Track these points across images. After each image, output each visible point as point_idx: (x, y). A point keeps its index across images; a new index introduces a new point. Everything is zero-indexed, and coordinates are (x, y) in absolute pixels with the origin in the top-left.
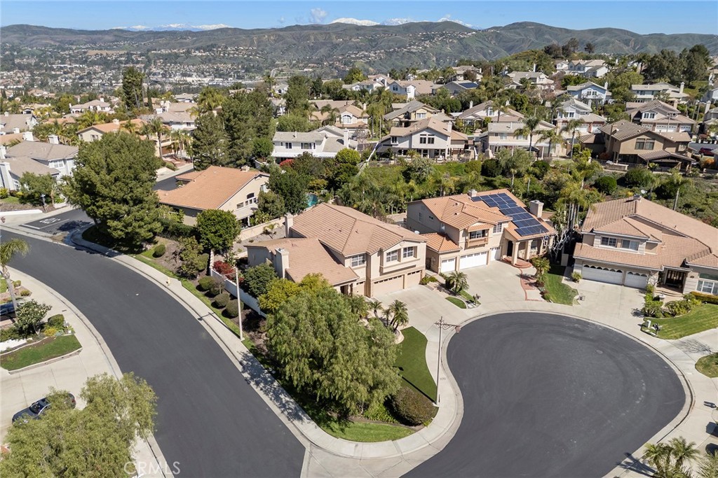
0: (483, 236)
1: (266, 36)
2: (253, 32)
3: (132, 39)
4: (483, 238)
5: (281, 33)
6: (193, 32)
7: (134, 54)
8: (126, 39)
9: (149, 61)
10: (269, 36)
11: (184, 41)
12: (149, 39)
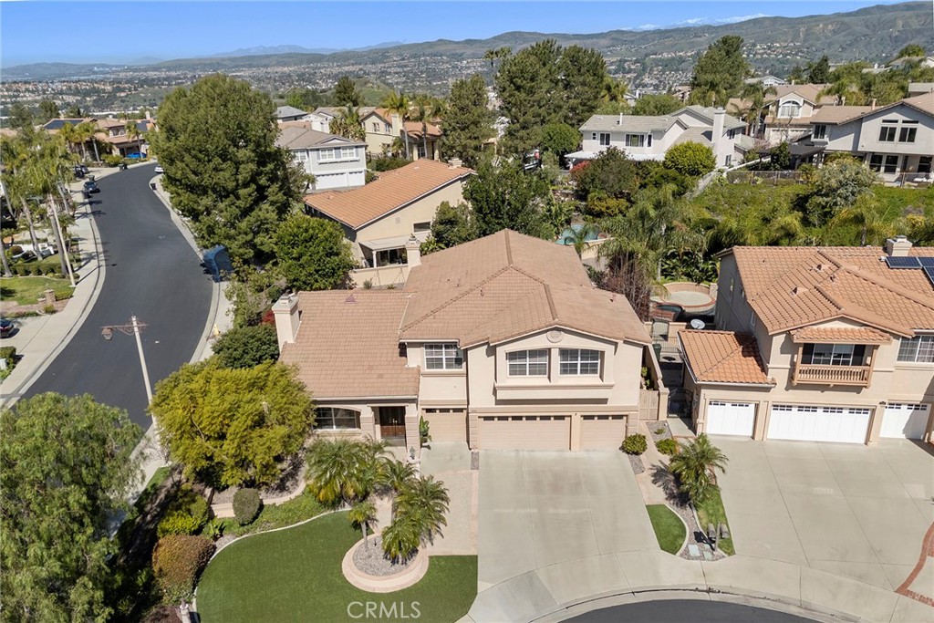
0: (858, 362)
1: (821, 26)
2: (801, 20)
3: (632, 42)
4: (858, 369)
5: (846, 20)
6: (714, 27)
7: (627, 61)
8: (624, 42)
9: (644, 70)
10: (826, 25)
11: (699, 39)
12: (653, 40)
